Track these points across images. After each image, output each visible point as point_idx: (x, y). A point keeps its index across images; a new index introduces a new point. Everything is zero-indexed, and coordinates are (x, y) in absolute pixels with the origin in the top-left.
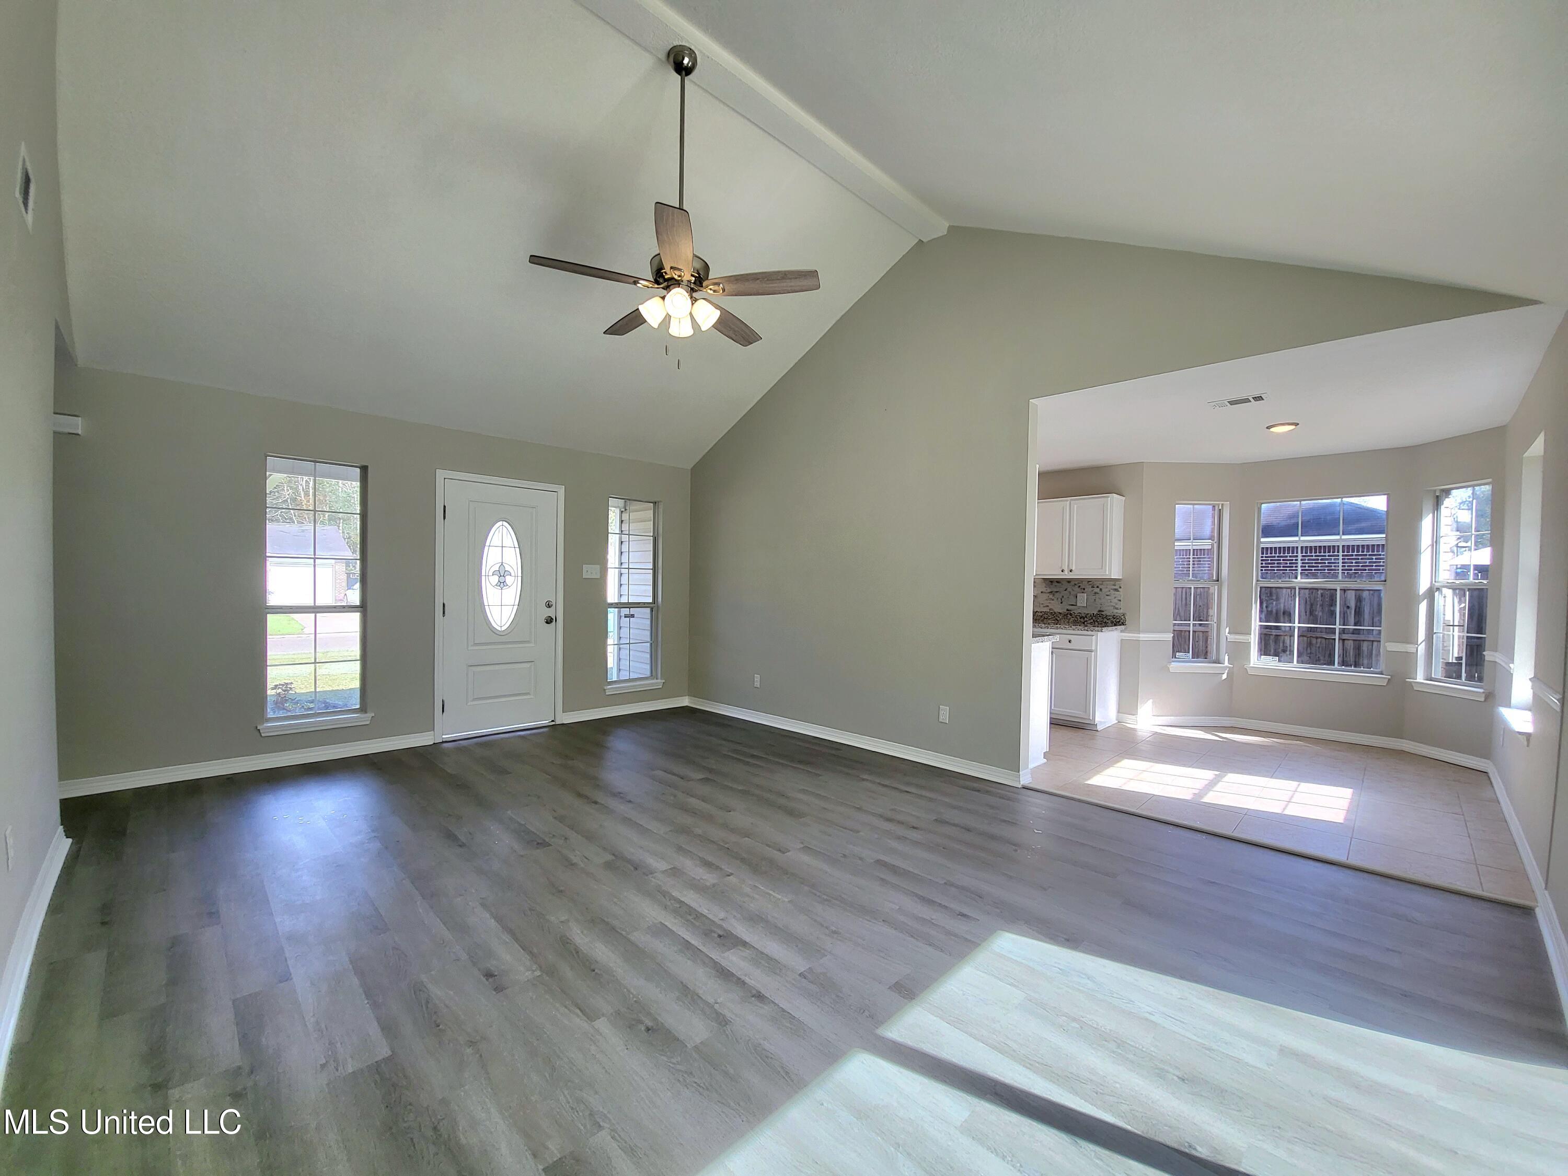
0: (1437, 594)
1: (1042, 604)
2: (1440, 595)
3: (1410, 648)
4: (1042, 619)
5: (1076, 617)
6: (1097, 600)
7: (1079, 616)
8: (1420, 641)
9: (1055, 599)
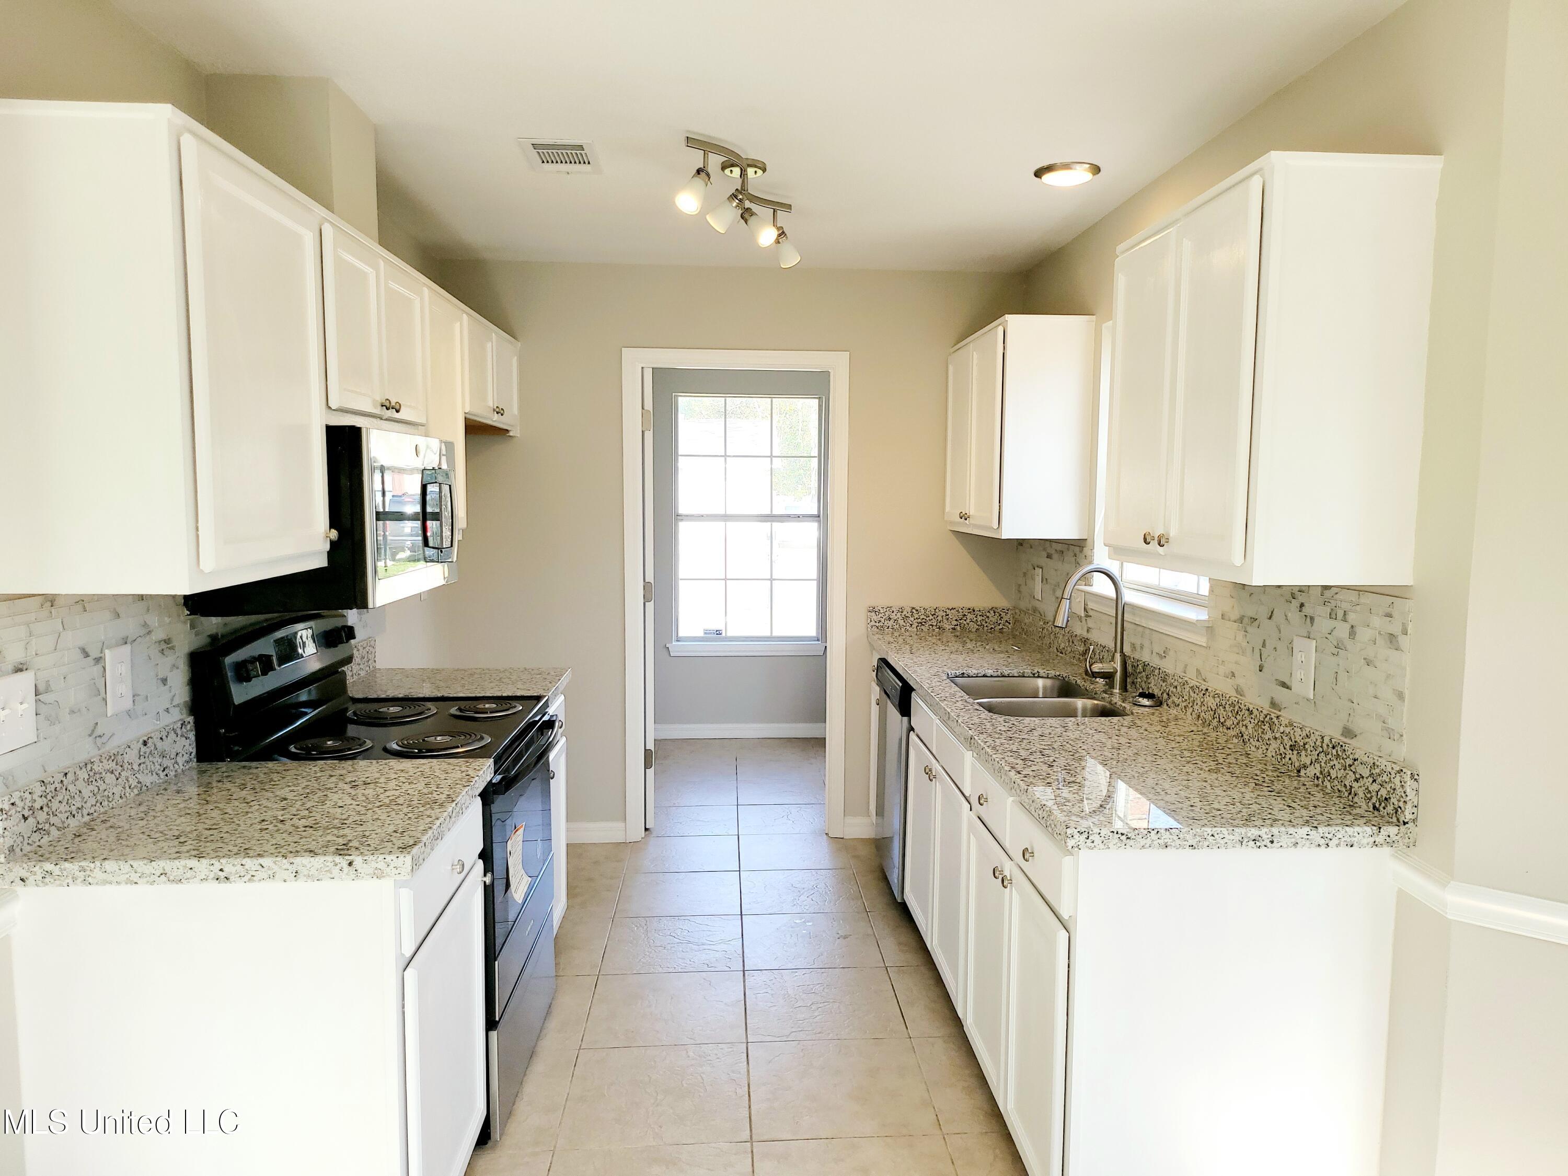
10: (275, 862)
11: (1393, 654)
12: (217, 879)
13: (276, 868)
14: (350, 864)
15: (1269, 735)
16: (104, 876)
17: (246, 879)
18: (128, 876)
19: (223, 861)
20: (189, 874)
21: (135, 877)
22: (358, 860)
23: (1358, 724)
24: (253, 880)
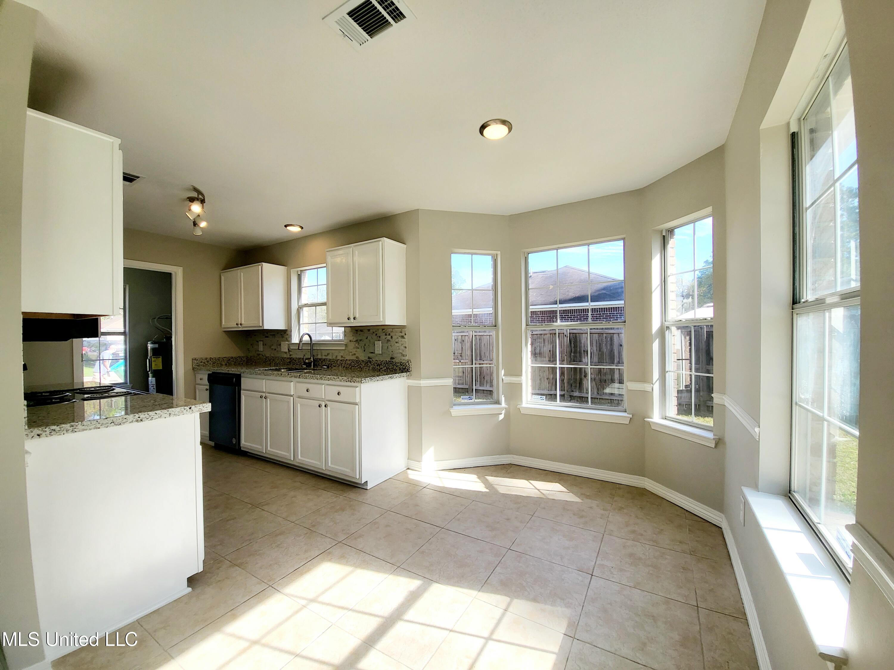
0: (667, 332)
1: (351, 352)
2: (670, 334)
3: (647, 387)
4: (350, 367)
5: (374, 365)
6: (390, 347)
7: (376, 363)
8: (654, 381)
9: (360, 347)
10: (161, 412)
11: (403, 340)
12: (137, 421)
13: (162, 413)
14: (190, 408)
15: (370, 364)
16: (83, 427)
17: (149, 419)
18: (95, 426)
19: (140, 414)
20: (125, 420)
21: (98, 426)
22: (193, 407)
23: (394, 356)
24: (153, 419)
